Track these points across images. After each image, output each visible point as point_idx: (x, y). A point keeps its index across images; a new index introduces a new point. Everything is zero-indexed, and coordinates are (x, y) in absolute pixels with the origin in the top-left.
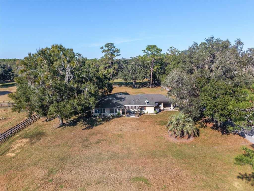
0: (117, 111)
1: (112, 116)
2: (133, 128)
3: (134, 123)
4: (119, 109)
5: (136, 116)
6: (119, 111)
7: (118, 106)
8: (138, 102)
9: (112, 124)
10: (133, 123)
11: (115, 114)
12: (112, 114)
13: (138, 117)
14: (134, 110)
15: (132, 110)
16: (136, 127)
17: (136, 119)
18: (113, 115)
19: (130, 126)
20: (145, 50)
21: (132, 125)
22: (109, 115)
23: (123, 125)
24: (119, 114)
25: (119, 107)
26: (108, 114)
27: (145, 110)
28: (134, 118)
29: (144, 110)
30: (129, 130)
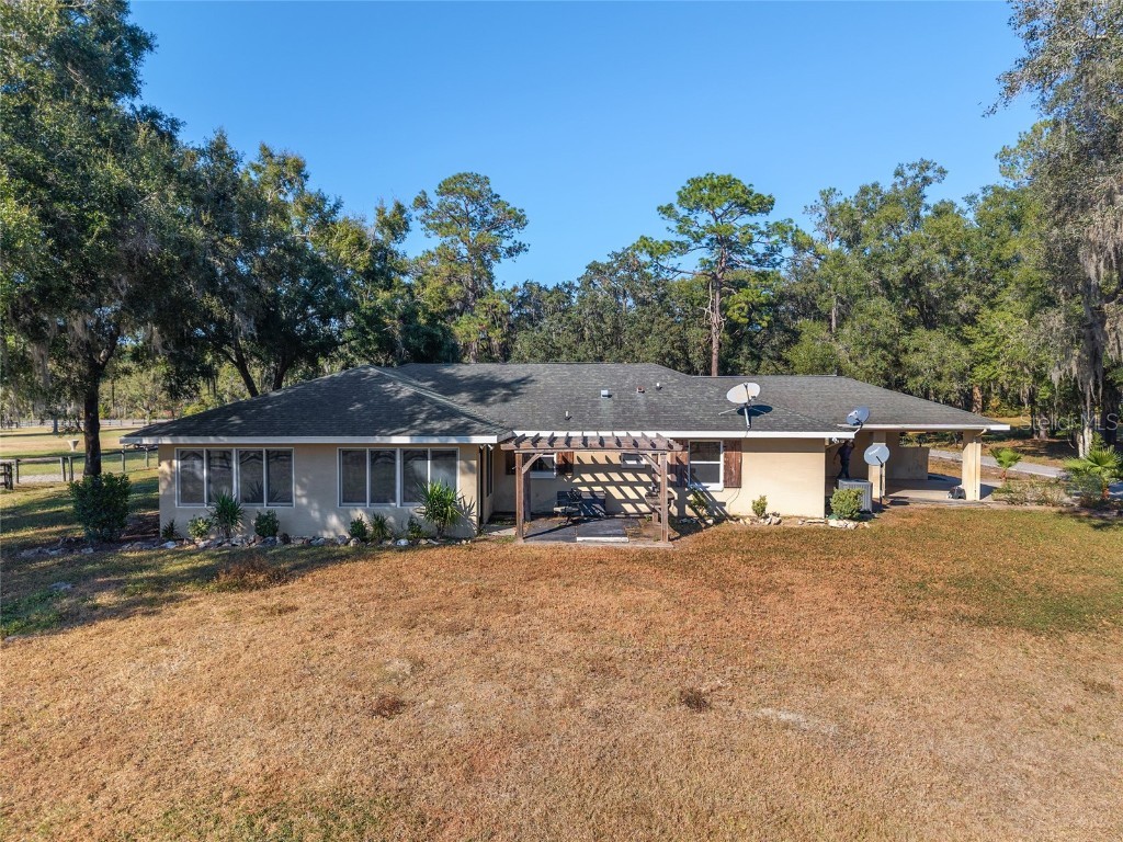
0: (423, 481)
1: (357, 529)
2: (602, 669)
3: (626, 595)
4: (445, 457)
5: (636, 535)
6: (443, 474)
7: (436, 425)
8: (650, 405)
9: (294, 609)
10: (606, 599)
11: (397, 514)
12: (359, 514)
13: (663, 545)
14: (613, 490)
15: (598, 483)
16: (646, 661)
17: (646, 557)
18: (380, 523)
19: (564, 642)
20: (670, 207)
21: (585, 629)
22: (335, 526)
23: (454, 629)
24: (441, 506)
25: (448, 433)
26: (316, 515)
27: (734, 481)
28: (618, 552)
29: (717, 490)
30: (542, 706)
